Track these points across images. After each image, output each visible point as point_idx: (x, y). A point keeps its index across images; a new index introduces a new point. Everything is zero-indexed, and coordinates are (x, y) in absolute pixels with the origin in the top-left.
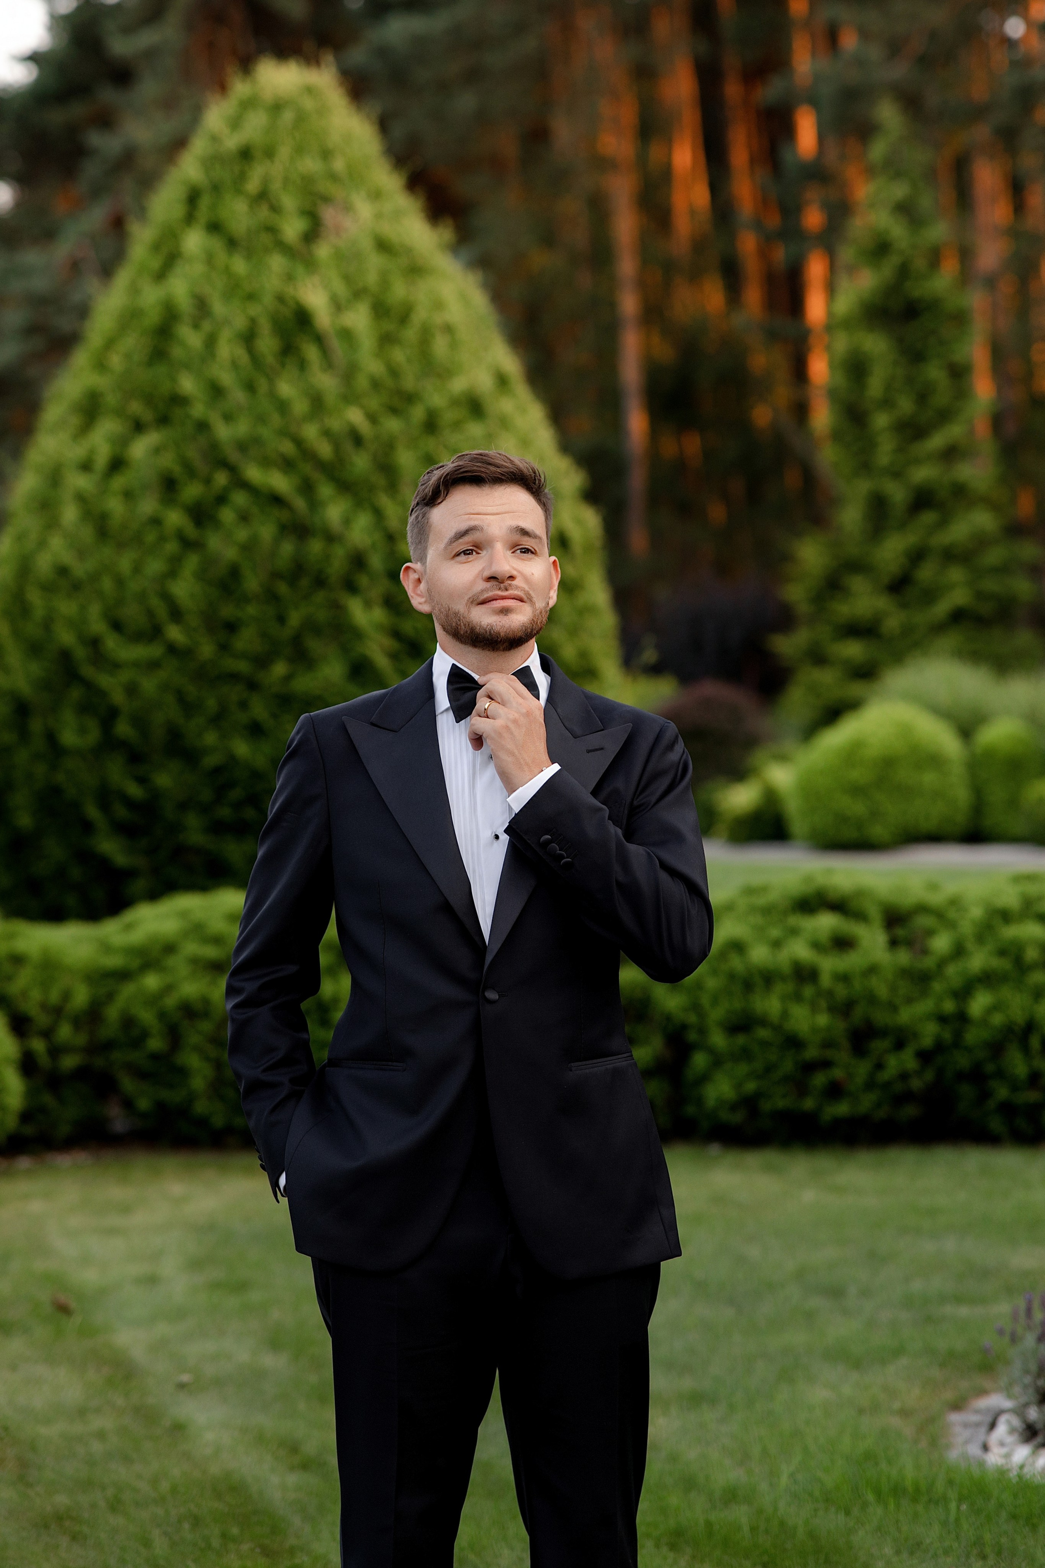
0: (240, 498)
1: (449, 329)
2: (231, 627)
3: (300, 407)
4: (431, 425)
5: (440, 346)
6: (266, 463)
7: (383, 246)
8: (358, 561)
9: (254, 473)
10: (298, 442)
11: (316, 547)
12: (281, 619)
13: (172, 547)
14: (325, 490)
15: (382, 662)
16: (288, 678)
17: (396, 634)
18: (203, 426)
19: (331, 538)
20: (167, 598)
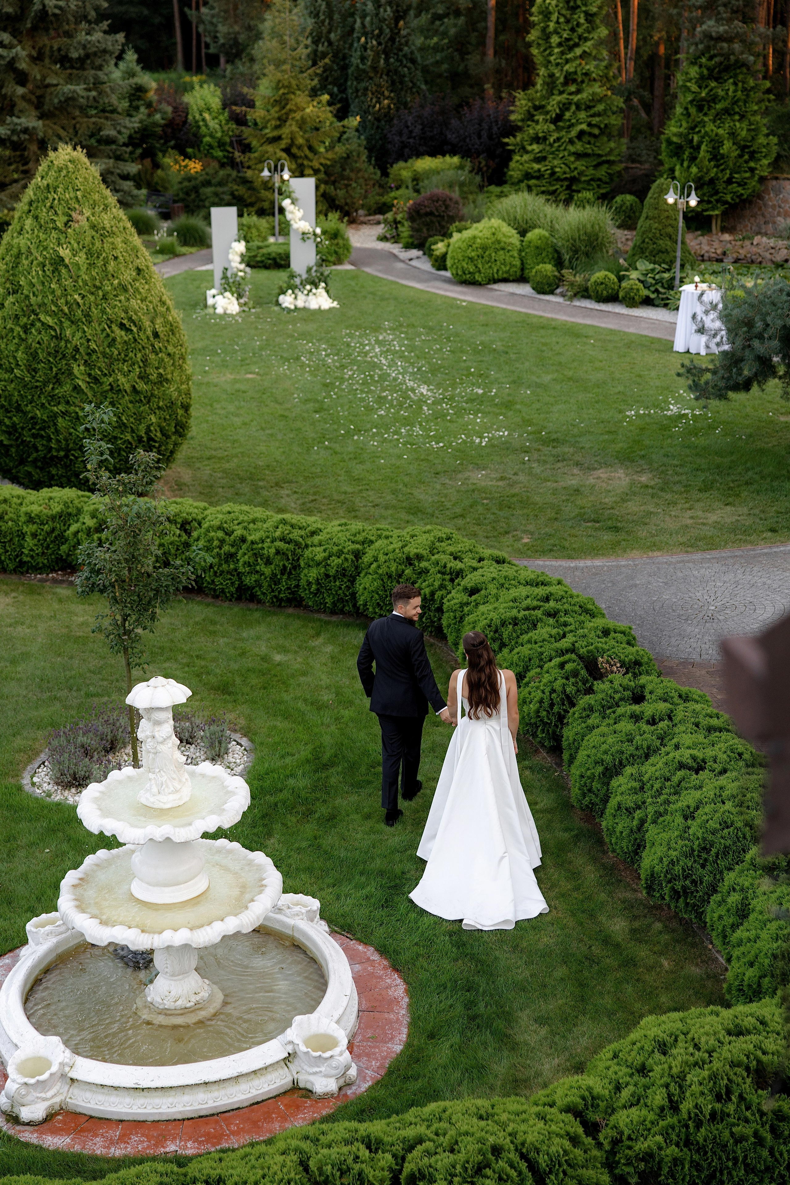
0: (38, 325)
1: (116, 258)
2: (35, 370)
3: (59, 293)
4: (105, 298)
5: (111, 266)
6: (46, 313)
7: (93, 227)
8: (77, 350)
9: (42, 317)
10: (56, 305)
11: (63, 344)
12: (51, 368)
13: (16, 341)
14: (67, 324)
15: (83, 386)
16: (53, 389)
17: (89, 375)
18: (27, 297)
19: (67, 341)
20: (15, 357)
